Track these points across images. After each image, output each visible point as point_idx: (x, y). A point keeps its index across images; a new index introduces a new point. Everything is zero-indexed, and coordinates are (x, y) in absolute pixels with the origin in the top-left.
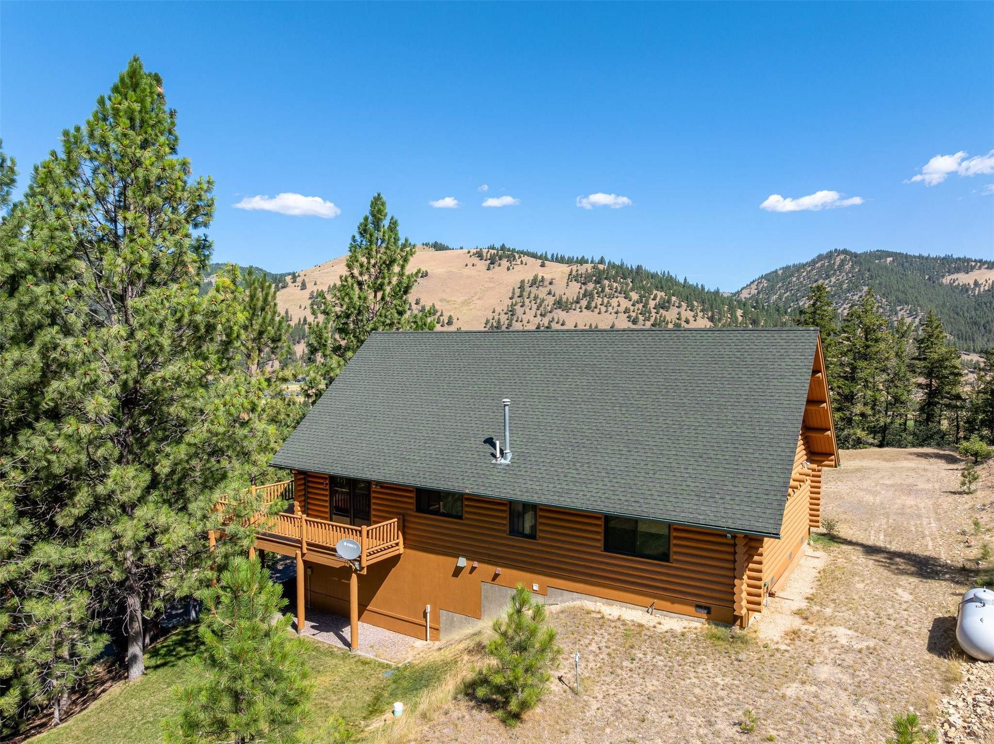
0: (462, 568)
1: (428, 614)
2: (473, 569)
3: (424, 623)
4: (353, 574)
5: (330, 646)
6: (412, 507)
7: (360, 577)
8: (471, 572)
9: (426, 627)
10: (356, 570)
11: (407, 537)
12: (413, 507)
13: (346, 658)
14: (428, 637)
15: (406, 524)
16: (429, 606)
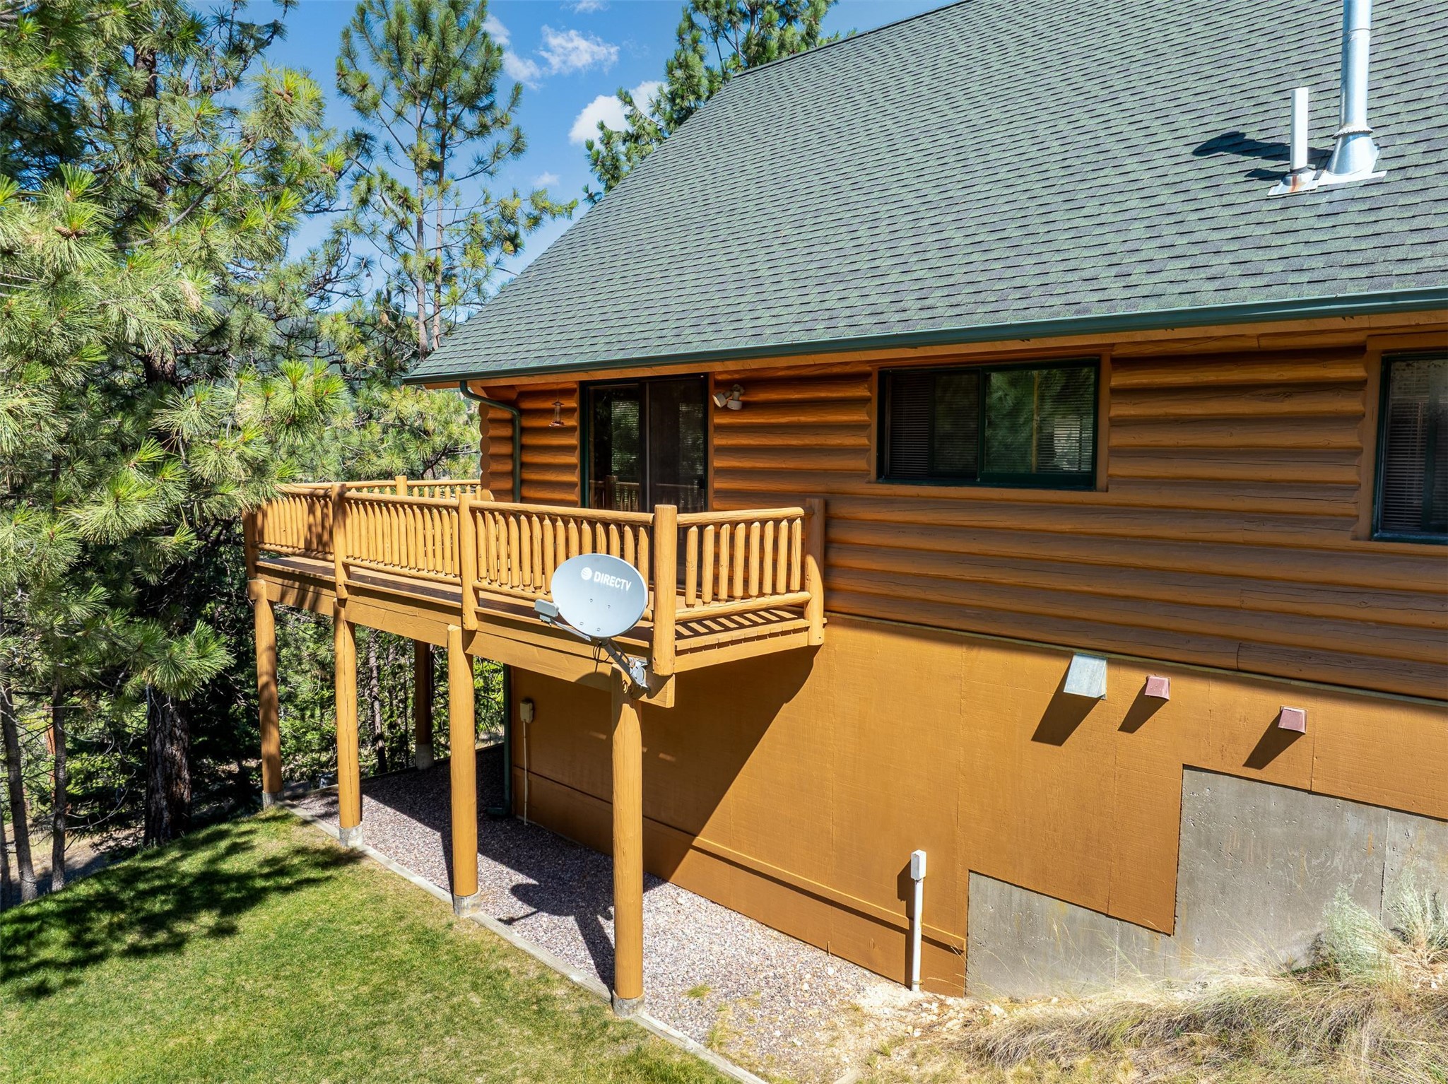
0: (1085, 705)
1: (919, 888)
2: (1145, 707)
3: (900, 918)
4: (626, 707)
5: (545, 975)
6: (860, 464)
7: (649, 716)
8: (1131, 723)
9: (909, 934)
10: (636, 690)
11: (840, 582)
12: (867, 463)
13: (590, 1039)
14: (916, 976)
15: (837, 533)
16: (922, 856)
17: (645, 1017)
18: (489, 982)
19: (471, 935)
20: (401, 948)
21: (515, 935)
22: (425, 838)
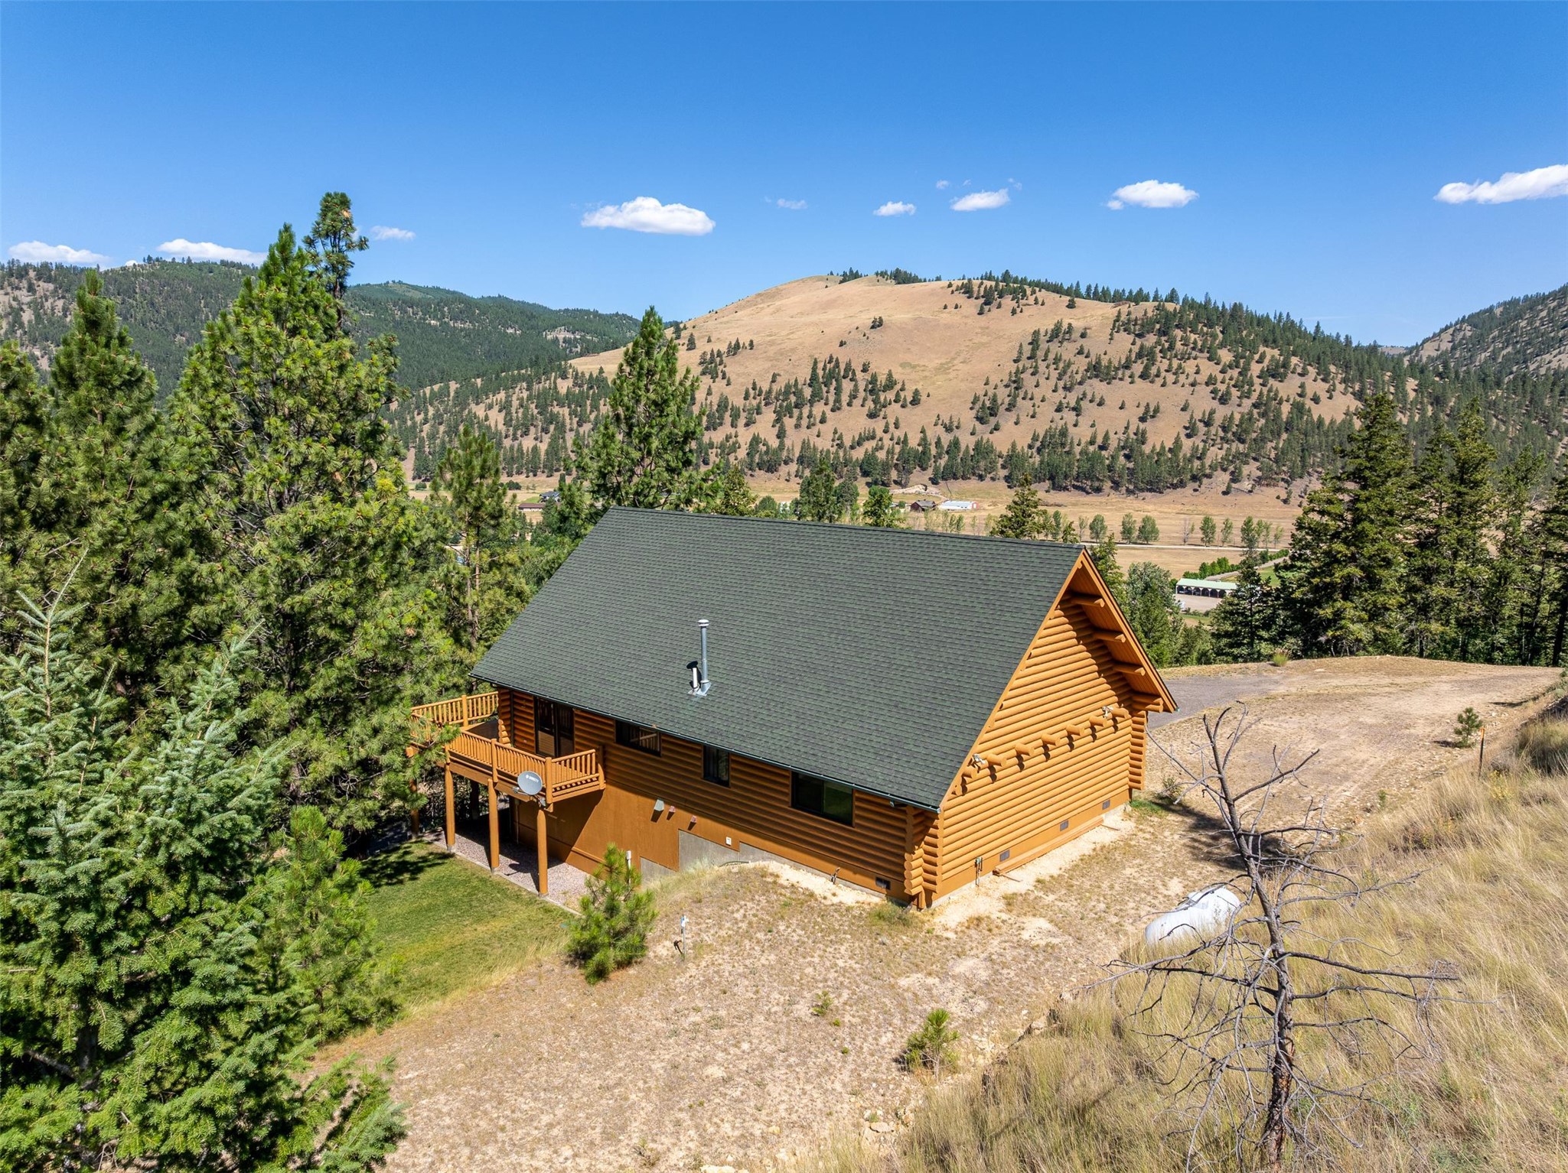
0: (660, 813)
2: (671, 814)
4: (539, 811)
5: (520, 889)
6: (612, 737)
8: (668, 818)
10: (542, 806)
11: (607, 772)
12: (614, 737)
13: (531, 904)
15: (605, 755)
16: (630, 852)
17: (548, 899)
18: (503, 891)
19: (497, 879)
20: (475, 883)
21: (512, 879)
22: (479, 849)
